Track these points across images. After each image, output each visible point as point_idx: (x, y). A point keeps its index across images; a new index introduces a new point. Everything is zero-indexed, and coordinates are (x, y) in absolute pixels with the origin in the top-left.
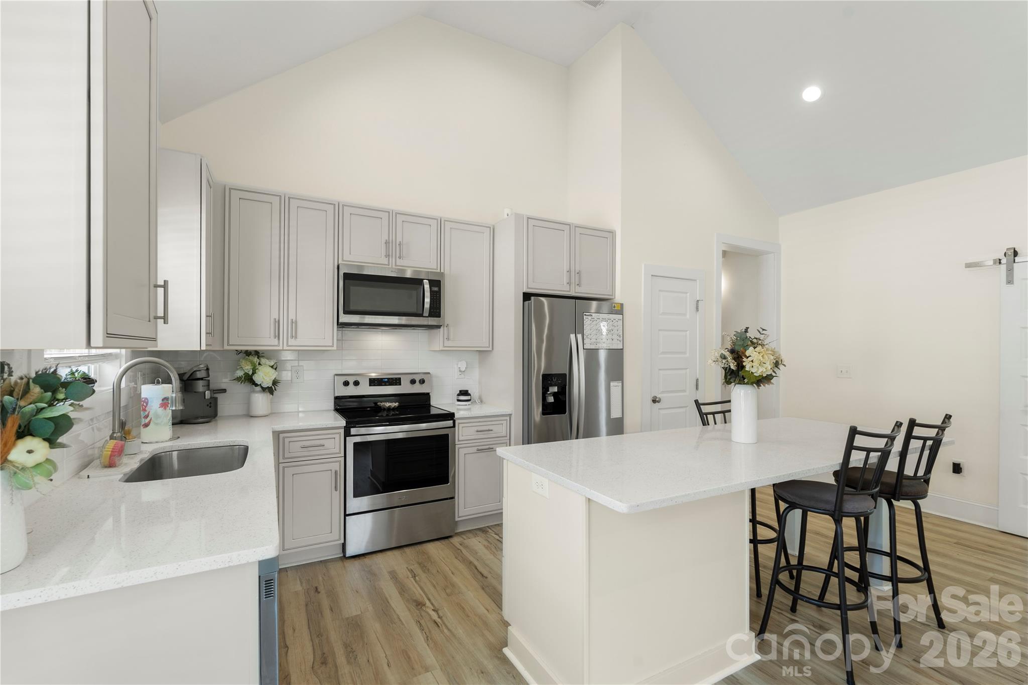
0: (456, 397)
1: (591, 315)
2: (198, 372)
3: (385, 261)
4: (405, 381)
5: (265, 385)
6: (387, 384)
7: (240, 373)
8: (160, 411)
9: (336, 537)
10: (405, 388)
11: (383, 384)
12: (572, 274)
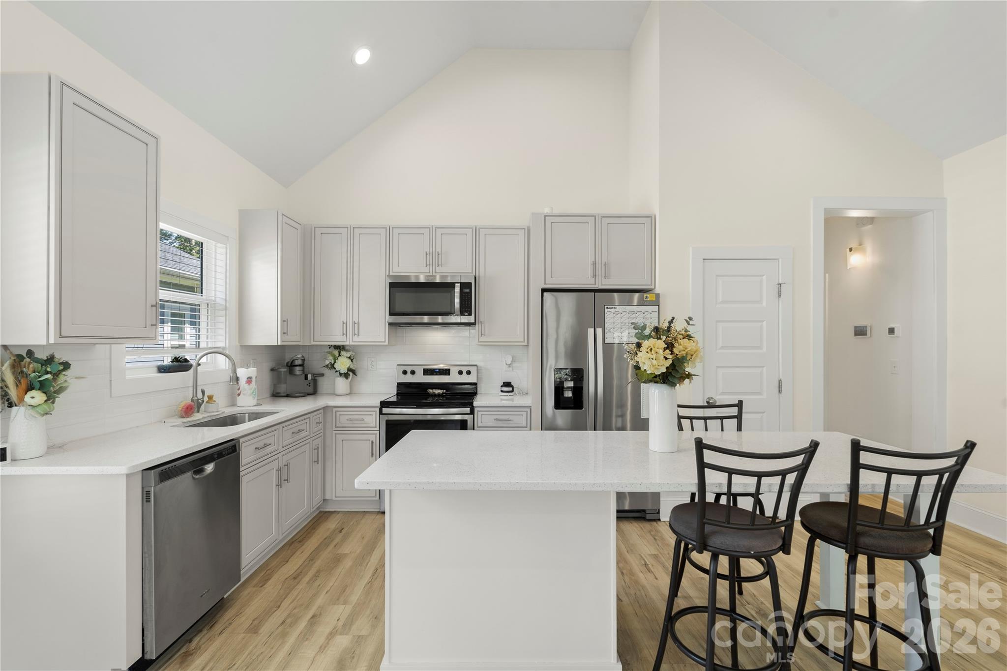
0: (499, 389)
1: (615, 308)
2: (296, 361)
3: (426, 270)
4: (454, 371)
5: (342, 372)
6: (438, 374)
7: (327, 362)
8: (246, 386)
10: (453, 378)
11: (435, 374)
12: (599, 266)
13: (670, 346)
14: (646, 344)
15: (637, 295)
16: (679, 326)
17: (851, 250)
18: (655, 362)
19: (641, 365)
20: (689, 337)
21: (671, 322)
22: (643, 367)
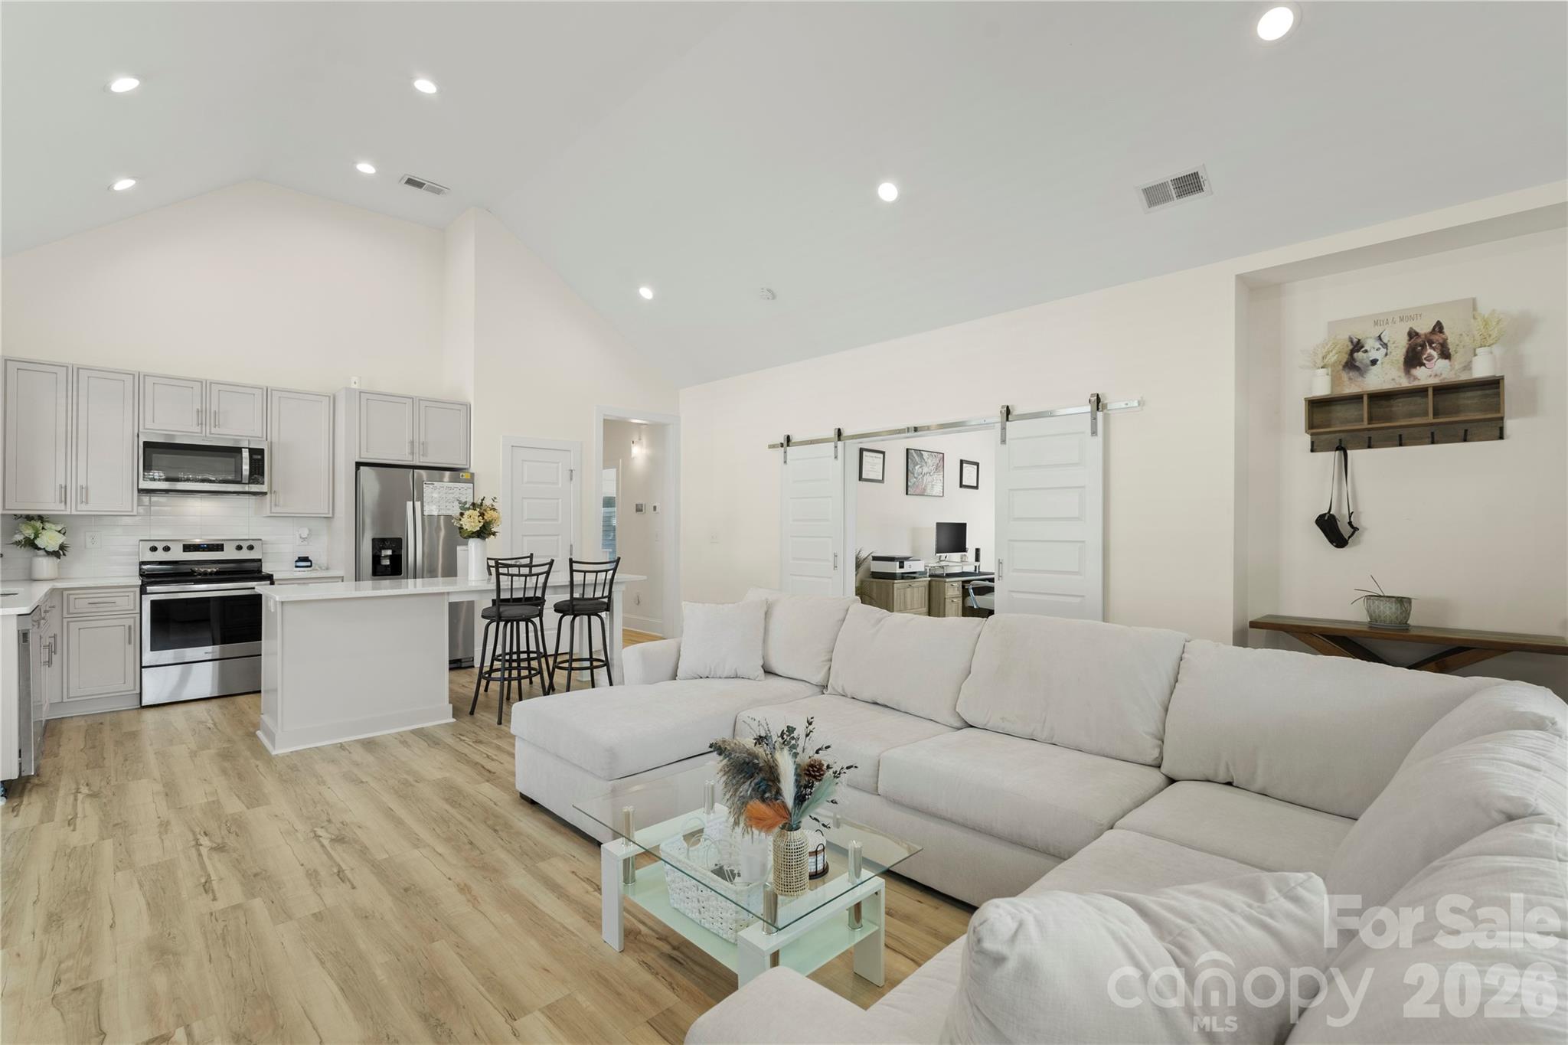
0: (293, 564)
1: (431, 484)
3: (197, 429)
4: (229, 548)
5: (50, 549)
6: (206, 550)
7: (19, 538)
9: (130, 686)
10: (229, 554)
11: (201, 550)
12: (416, 444)
13: (482, 515)
14: (467, 513)
15: (447, 473)
16: (488, 502)
17: (633, 442)
18: (472, 524)
19: (464, 527)
20: (494, 509)
21: (483, 500)
22: (465, 527)
